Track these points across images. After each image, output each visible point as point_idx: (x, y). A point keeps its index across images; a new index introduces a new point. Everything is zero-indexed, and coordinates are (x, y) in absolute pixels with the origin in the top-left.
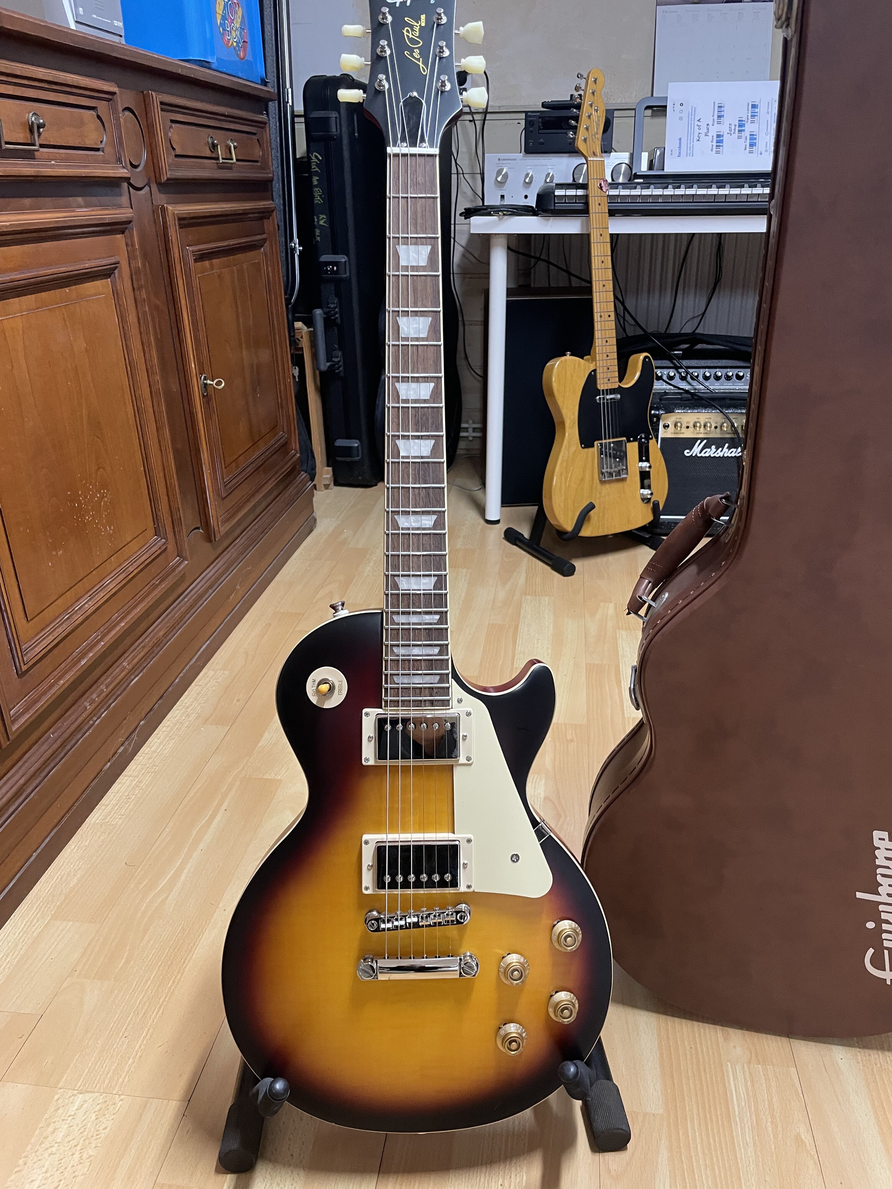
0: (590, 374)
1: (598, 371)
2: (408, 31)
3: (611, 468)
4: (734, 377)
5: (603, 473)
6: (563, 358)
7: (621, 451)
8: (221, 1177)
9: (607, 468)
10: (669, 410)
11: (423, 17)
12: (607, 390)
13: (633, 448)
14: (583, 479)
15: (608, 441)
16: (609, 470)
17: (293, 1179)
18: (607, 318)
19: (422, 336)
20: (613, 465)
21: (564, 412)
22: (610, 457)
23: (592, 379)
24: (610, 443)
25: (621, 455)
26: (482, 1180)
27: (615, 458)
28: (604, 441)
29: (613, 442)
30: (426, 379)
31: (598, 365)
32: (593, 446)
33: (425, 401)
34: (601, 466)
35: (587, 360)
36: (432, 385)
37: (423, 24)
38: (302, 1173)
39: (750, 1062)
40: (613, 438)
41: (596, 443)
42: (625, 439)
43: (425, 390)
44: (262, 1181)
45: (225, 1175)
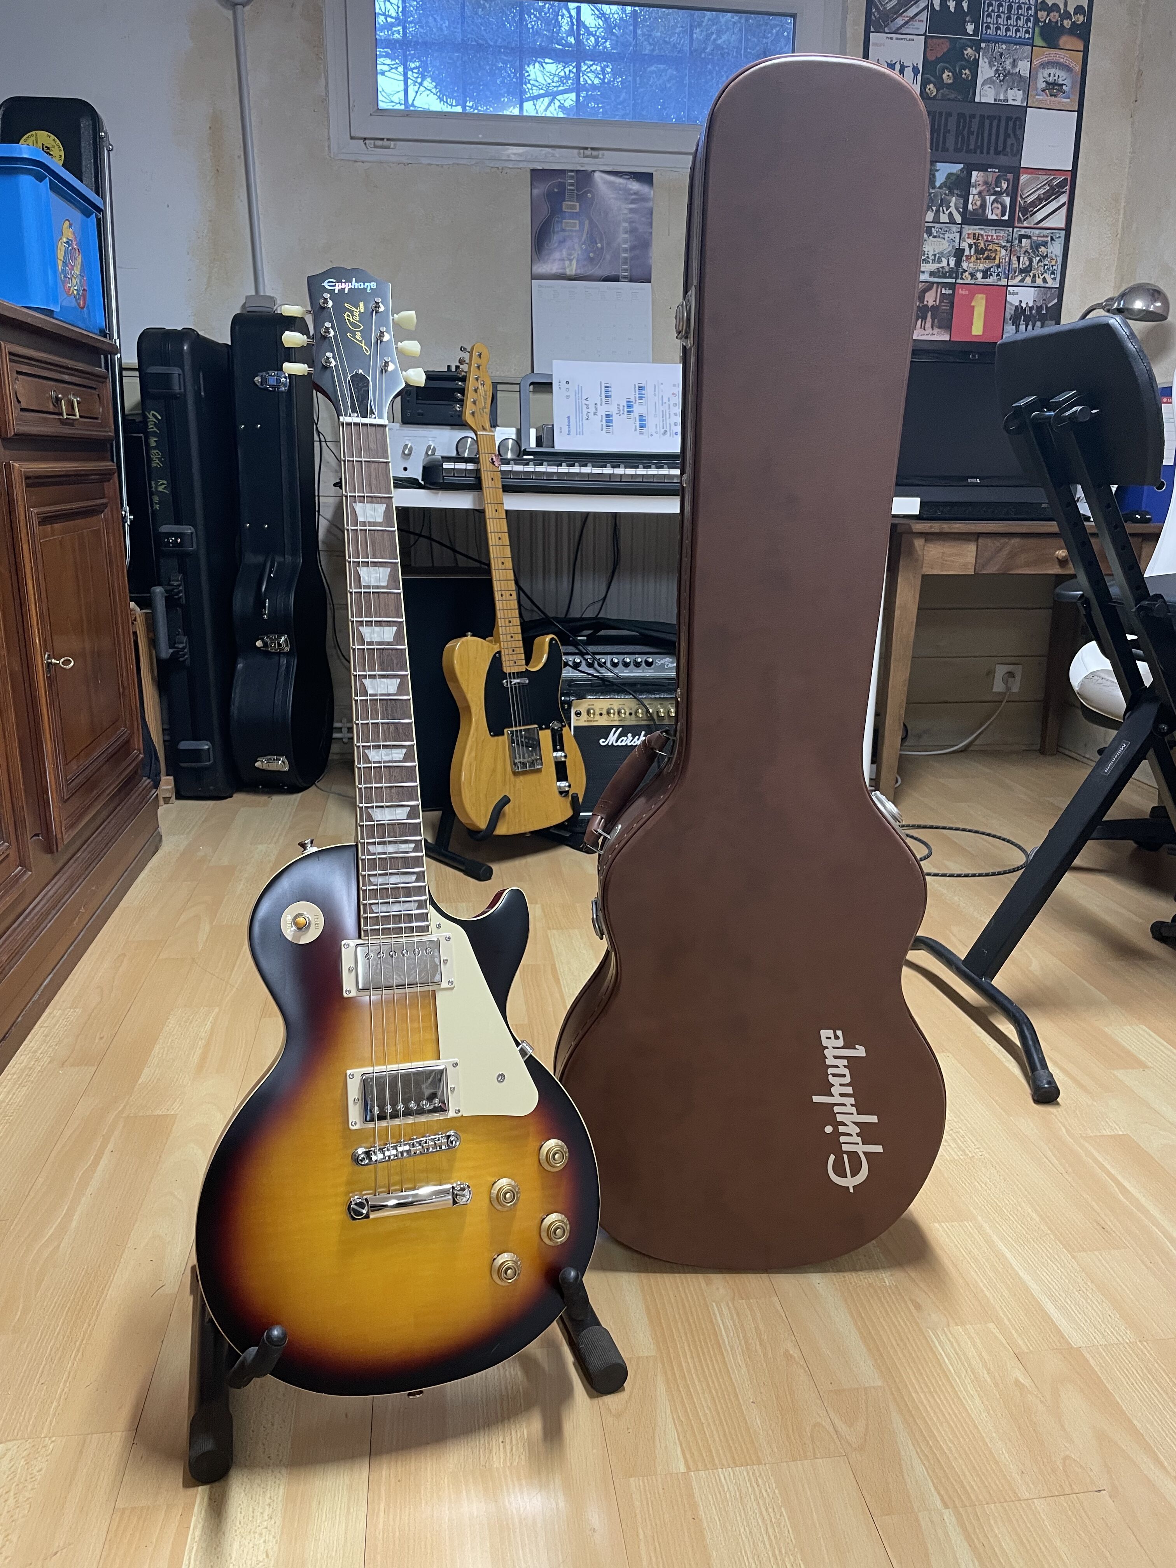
0: (495, 655)
1: (503, 653)
2: (348, 316)
3: (524, 758)
4: (643, 664)
5: (515, 764)
6: (464, 639)
7: (533, 739)
8: (191, 1491)
9: (520, 758)
10: (581, 697)
11: (361, 304)
12: (514, 673)
13: (545, 736)
14: (494, 770)
15: (518, 728)
16: (522, 760)
17: (275, 1478)
18: (509, 597)
19: (382, 584)
20: (526, 755)
21: (469, 697)
22: (522, 745)
23: (496, 661)
24: (521, 731)
25: (535, 745)
26: (482, 1442)
27: (528, 747)
28: (514, 729)
29: (525, 730)
30: (389, 624)
31: (502, 647)
32: (503, 734)
33: (389, 643)
34: (513, 757)
35: (490, 641)
36: (395, 628)
37: (362, 310)
38: (284, 1471)
39: (733, 1299)
40: (524, 725)
41: (506, 730)
42: (536, 726)
43: (388, 634)
44: (240, 1485)
45: (195, 1489)
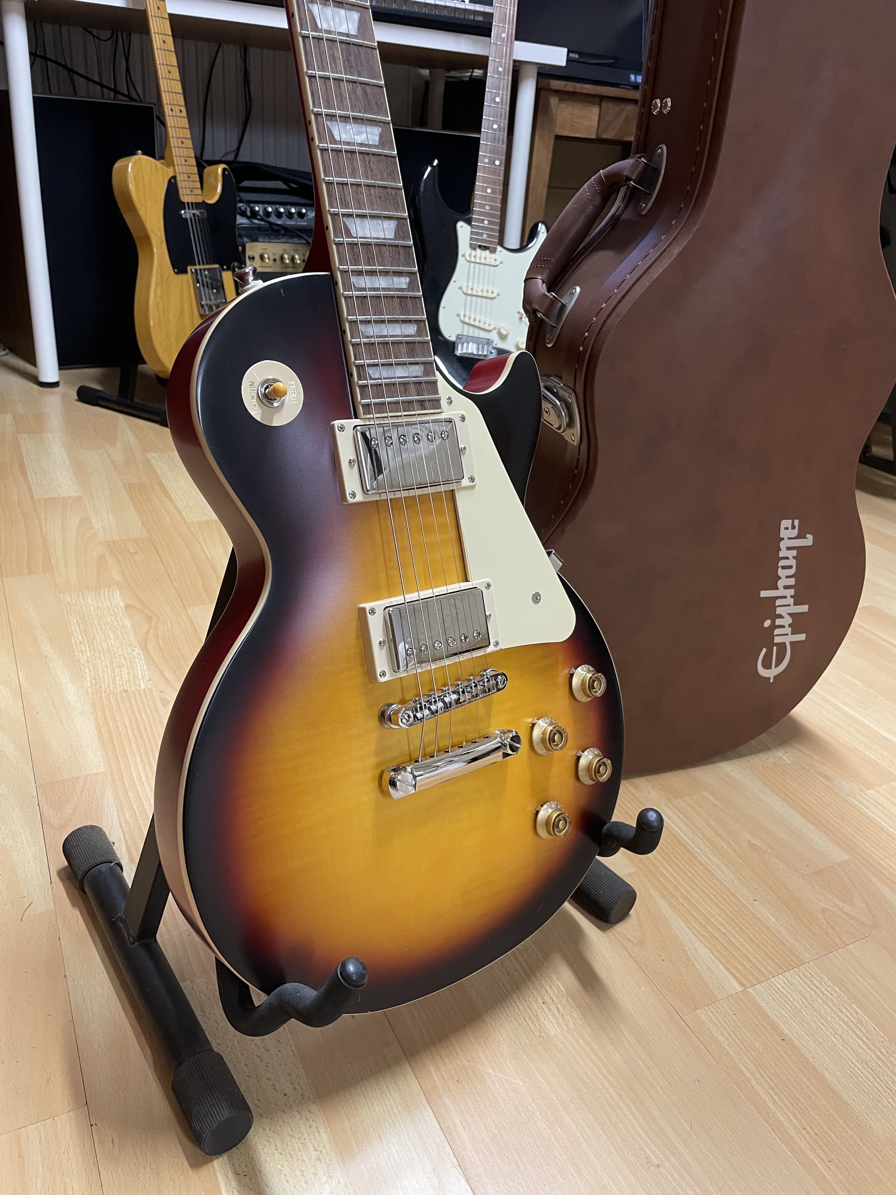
0: (170, 181)
1: (178, 179)
3: (211, 300)
4: (296, 216)
5: (202, 306)
6: (134, 158)
7: (217, 280)
8: (205, 1171)
9: (206, 300)
10: (255, 240)
12: (192, 203)
13: (228, 277)
14: (182, 313)
15: (202, 267)
16: (208, 302)
18: (178, 114)
20: (212, 297)
21: (148, 226)
22: (208, 287)
23: (172, 188)
24: (204, 269)
25: (220, 287)
26: (521, 1008)
27: (212, 288)
28: (198, 267)
29: (208, 270)
31: (177, 171)
32: (186, 272)
34: (199, 298)
35: (163, 164)
40: (207, 263)
41: (189, 268)
42: (217, 266)
45: (210, 1165)
